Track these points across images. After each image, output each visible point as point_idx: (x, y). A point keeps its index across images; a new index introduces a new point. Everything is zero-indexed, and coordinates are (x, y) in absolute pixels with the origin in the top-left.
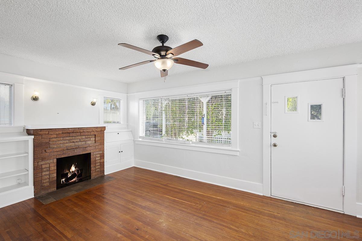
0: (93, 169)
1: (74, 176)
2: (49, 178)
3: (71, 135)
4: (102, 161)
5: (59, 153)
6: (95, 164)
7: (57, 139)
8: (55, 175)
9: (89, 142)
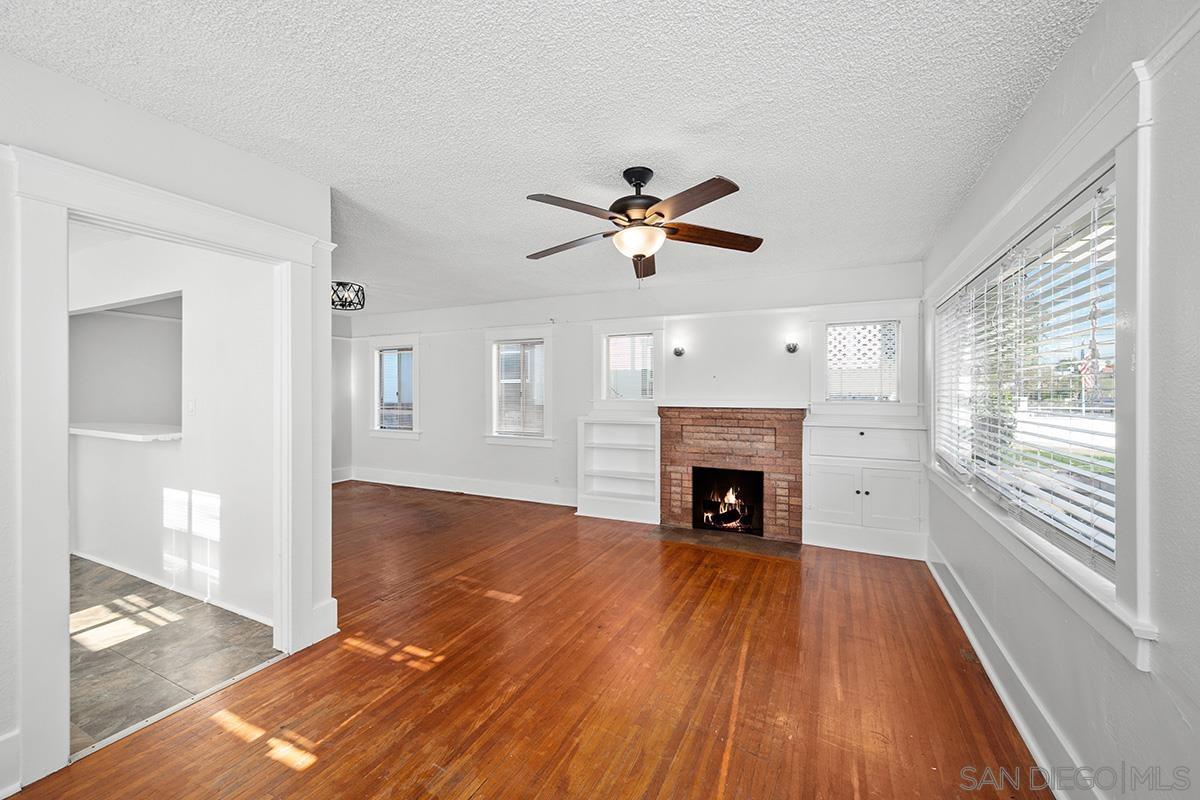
0: (767, 513)
1: (732, 515)
2: (681, 501)
3: (719, 422)
4: (793, 500)
5: (697, 457)
6: (775, 503)
7: (694, 428)
8: (690, 498)
9: (759, 445)
